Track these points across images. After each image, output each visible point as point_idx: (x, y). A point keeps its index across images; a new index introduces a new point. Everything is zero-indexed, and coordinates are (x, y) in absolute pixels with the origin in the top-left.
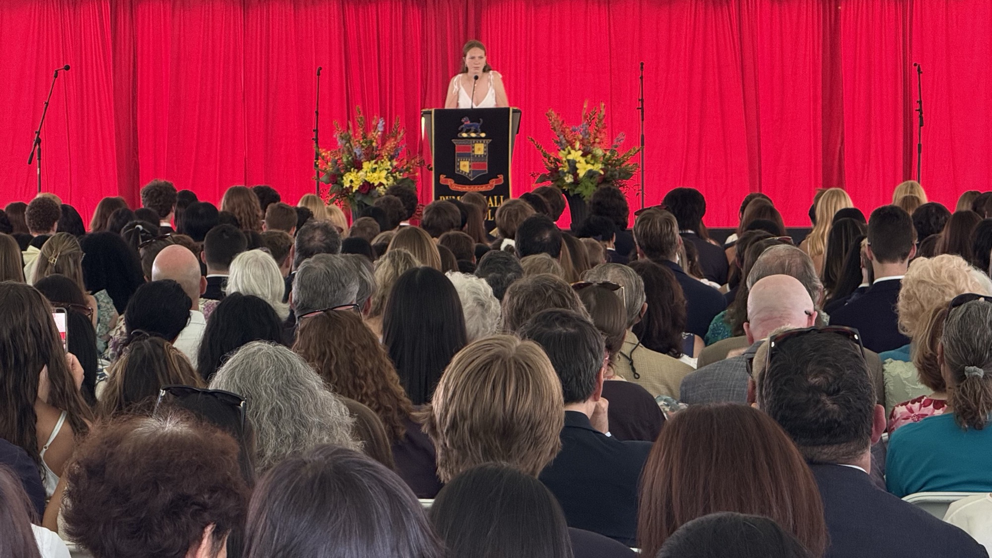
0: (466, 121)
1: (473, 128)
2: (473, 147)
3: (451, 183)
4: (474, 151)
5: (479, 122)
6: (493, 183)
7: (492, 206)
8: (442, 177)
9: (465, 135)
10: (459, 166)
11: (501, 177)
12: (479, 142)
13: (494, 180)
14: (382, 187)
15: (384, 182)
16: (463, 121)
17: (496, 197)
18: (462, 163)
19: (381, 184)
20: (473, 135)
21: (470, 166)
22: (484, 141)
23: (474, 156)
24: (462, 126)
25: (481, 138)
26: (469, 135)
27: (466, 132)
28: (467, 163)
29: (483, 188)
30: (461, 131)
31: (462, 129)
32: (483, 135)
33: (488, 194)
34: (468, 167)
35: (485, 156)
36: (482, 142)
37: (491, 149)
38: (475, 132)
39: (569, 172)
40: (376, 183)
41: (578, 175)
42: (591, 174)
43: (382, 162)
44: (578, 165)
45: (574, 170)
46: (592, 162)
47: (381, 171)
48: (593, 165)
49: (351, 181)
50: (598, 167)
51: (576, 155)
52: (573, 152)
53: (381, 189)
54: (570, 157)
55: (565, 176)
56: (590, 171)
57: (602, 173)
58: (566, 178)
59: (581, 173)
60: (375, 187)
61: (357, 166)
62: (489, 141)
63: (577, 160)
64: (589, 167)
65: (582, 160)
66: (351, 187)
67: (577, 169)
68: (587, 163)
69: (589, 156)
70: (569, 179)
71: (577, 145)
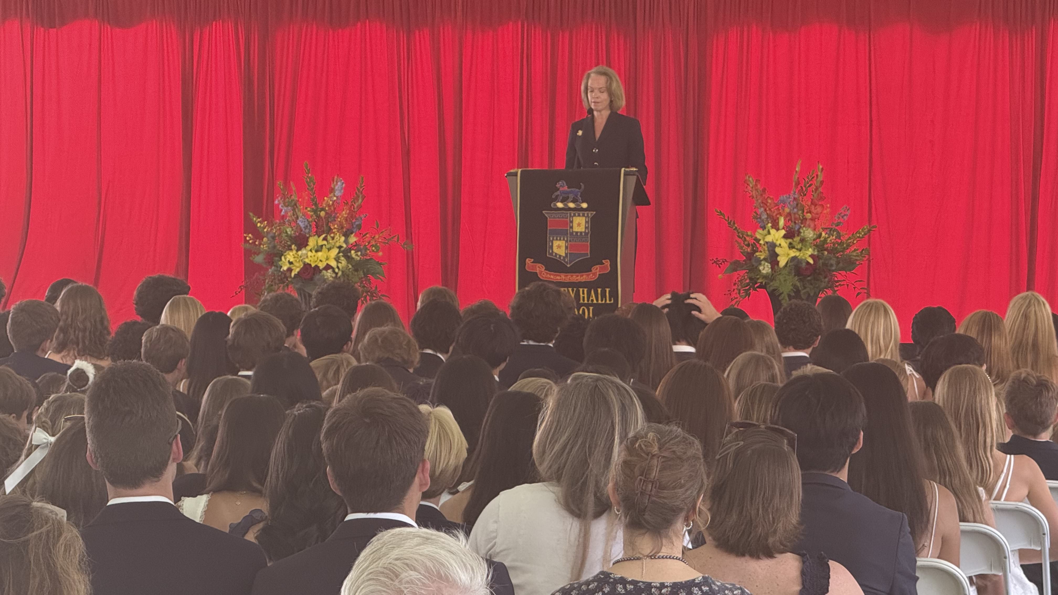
0: (562, 186)
1: (571, 196)
2: (572, 222)
3: (540, 269)
4: (572, 227)
5: (580, 188)
6: (597, 271)
7: (595, 302)
8: (529, 261)
9: (560, 205)
10: (552, 247)
11: (607, 263)
12: (579, 215)
13: (598, 266)
14: (330, 271)
15: (333, 264)
16: (558, 186)
17: (599, 290)
18: (556, 243)
19: (328, 267)
20: (572, 205)
21: (566, 248)
22: (586, 213)
23: (572, 234)
24: (556, 194)
25: (582, 209)
26: (565, 205)
27: (562, 202)
28: (563, 243)
29: (583, 278)
30: (556, 200)
31: (557, 196)
32: (585, 205)
33: (589, 285)
34: (564, 248)
35: (586, 234)
36: (583, 215)
37: (594, 224)
38: (574, 201)
39: (765, 259)
40: (321, 266)
41: (778, 263)
42: (794, 262)
43: (333, 238)
44: (778, 250)
45: (773, 258)
46: (799, 246)
47: (329, 249)
48: (800, 250)
49: (291, 263)
50: (807, 254)
51: (776, 236)
52: (773, 231)
53: (329, 274)
54: (769, 239)
55: (760, 264)
56: (794, 258)
57: (811, 261)
58: (761, 268)
59: (782, 261)
60: (320, 271)
61: (301, 242)
62: (591, 214)
63: (778, 243)
64: (793, 253)
65: (784, 243)
66: (290, 270)
67: (777, 255)
68: (791, 246)
69: (797, 239)
70: (765, 269)
71: (782, 222)
